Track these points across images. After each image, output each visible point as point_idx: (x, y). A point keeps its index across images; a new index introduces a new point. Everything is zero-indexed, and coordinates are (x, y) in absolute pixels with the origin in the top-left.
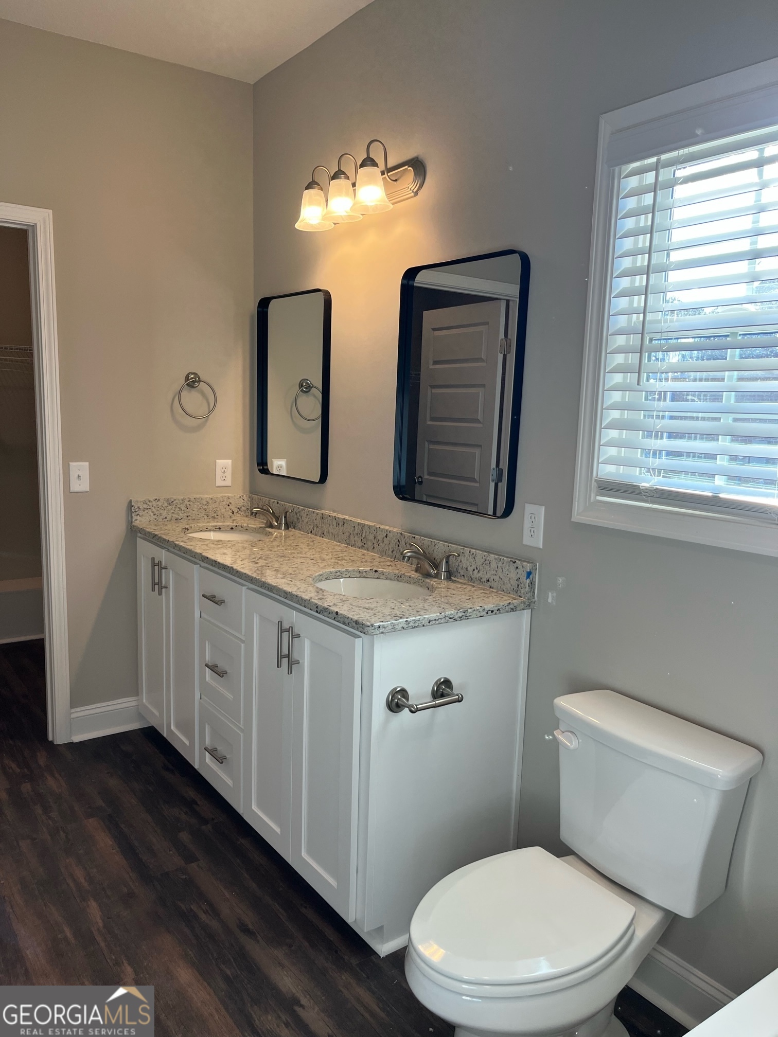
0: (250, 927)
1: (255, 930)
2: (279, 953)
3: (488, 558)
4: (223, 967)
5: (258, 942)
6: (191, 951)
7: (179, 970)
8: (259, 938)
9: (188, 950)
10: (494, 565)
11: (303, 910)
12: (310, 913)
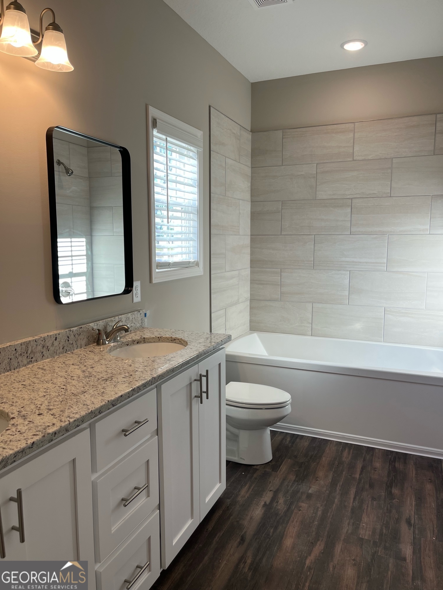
0: (239, 540)
1: (240, 537)
2: (246, 523)
3: (128, 316)
4: (271, 534)
5: (246, 532)
6: (274, 549)
7: (288, 546)
8: (243, 533)
9: (275, 551)
10: (131, 318)
11: (210, 529)
12: (210, 527)
